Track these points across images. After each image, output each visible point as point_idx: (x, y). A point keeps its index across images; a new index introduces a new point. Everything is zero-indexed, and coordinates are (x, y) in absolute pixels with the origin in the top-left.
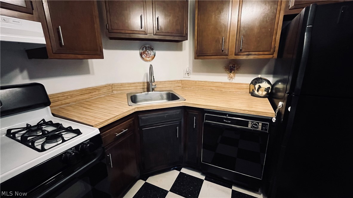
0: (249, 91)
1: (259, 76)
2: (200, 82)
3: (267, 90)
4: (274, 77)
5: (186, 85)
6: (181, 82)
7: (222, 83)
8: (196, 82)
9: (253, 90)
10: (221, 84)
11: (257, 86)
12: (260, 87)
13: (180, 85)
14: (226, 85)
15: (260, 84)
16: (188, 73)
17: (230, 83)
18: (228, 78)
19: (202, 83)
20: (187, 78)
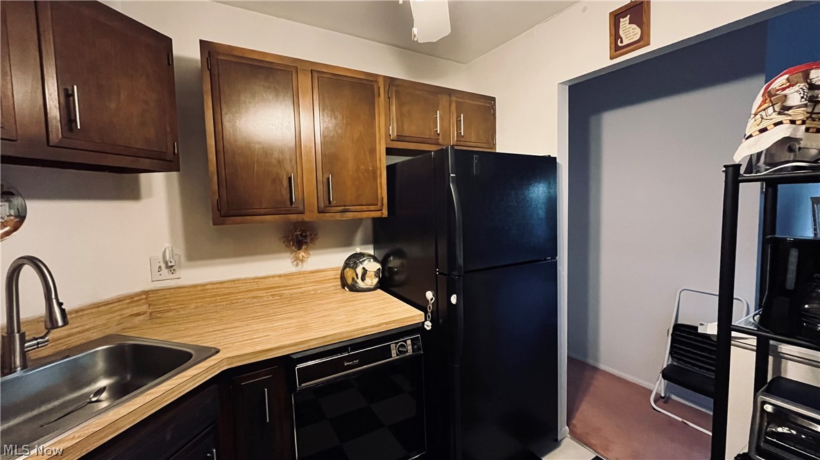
1: (356, 250)
2: (219, 286)
3: (377, 273)
5: (167, 302)
6: (144, 297)
7: (280, 276)
8: (203, 287)
9: (353, 279)
10: (277, 279)
11: (359, 271)
12: (365, 271)
13: (144, 308)
14: (290, 279)
15: (364, 265)
16: (170, 264)
17: (300, 273)
18: (292, 263)
19: (226, 285)
20: (168, 281)
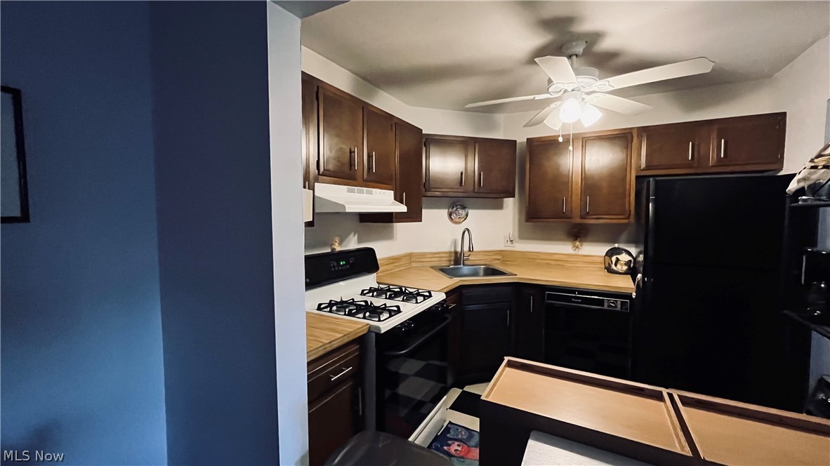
0: (603, 266)
1: (616, 245)
2: (531, 254)
3: (628, 263)
4: (636, 247)
5: (509, 257)
6: (500, 253)
7: (564, 255)
8: (524, 253)
9: (609, 264)
11: (614, 259)
12: (618, 260)
13: (500, 257)
14: (570, 257)
15: (618, 256)
16: (511, 240)
17: (577, 255)
18: (572, 248)
19: (534, 254)
20: (510, 247)
